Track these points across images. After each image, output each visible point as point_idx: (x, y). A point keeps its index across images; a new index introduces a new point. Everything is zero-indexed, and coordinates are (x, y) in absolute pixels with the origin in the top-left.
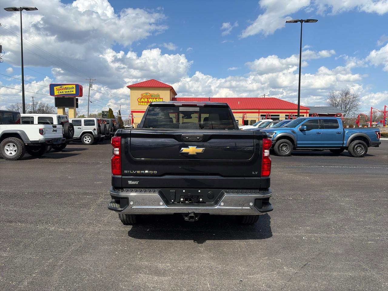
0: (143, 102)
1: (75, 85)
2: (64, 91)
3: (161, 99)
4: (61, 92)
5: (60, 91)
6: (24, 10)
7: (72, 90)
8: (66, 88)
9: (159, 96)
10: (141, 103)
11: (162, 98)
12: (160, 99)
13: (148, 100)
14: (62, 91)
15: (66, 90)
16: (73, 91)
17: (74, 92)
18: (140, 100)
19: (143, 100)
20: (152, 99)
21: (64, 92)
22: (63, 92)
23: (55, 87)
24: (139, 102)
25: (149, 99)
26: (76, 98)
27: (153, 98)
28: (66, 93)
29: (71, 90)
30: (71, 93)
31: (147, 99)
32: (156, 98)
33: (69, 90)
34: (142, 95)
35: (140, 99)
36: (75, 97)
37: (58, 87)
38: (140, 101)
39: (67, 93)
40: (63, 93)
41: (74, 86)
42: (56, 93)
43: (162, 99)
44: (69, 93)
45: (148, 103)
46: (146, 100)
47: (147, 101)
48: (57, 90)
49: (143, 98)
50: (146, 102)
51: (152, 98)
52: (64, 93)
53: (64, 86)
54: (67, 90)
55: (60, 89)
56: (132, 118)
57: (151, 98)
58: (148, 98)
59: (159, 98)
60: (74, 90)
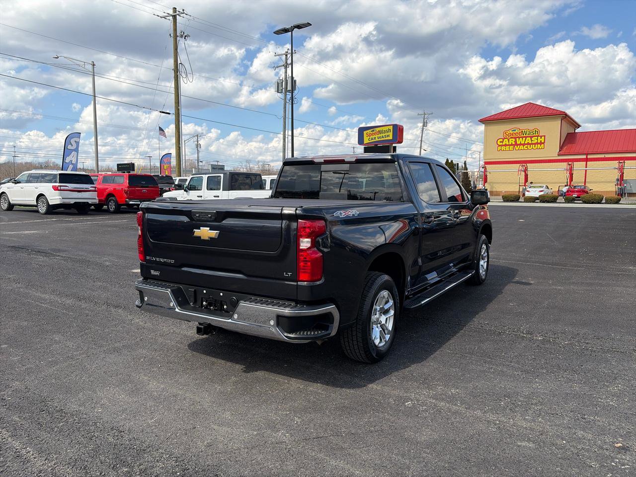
0: (506, 145)
1: (392, 126)
2: (376, 136)
3: (541, 138)
4: (372, 139)
5: (371, 137)
6: (296, 29)
7: (388, 134)
8: (380, 132)
9: (537, 131)
10: (503, 148)
11: (545, 136)
12: (539, 138)
13: (516, 142)
14: (374, 136)
15: (379, 135)
16: (389, 136)
17: (391, 138)
18: (501, 142)
19: (506, 142)
20: (524, 139)
21: (377, 138)
22: (375, 138)
23: (364, 132)
24: (500, 146)
25: (517, 139)
26: (394, 145)
27: (526, 137)
28: (379, 140)
29: (386, 134)
30: (386, 139)
31: (514, 140)
32: (531, 137)
33: (384, 135)
34: (505, 133)
35: (502, 140)
36: (392, 144)
37: (369, 131)
38: (501, 144)
39: (381, 139)
40: (375, 140)
41: (391, 128)
42: (366, 141)
43: (543, 137)
44: (383, 139)
45: (516, 146)
46: (512, 141)
47: (514, 143)
48: (368, 135)
49: (507, 138)
50: (512, 145)
51: (524, 137)
52: (377, 140)
53: (378, 129)
54: (381, 135)
55: (372, 134)
56: (485, 174)
57: (522, 137)
58: (515, 138)
59: (538, 136)
60: (391, 134)
